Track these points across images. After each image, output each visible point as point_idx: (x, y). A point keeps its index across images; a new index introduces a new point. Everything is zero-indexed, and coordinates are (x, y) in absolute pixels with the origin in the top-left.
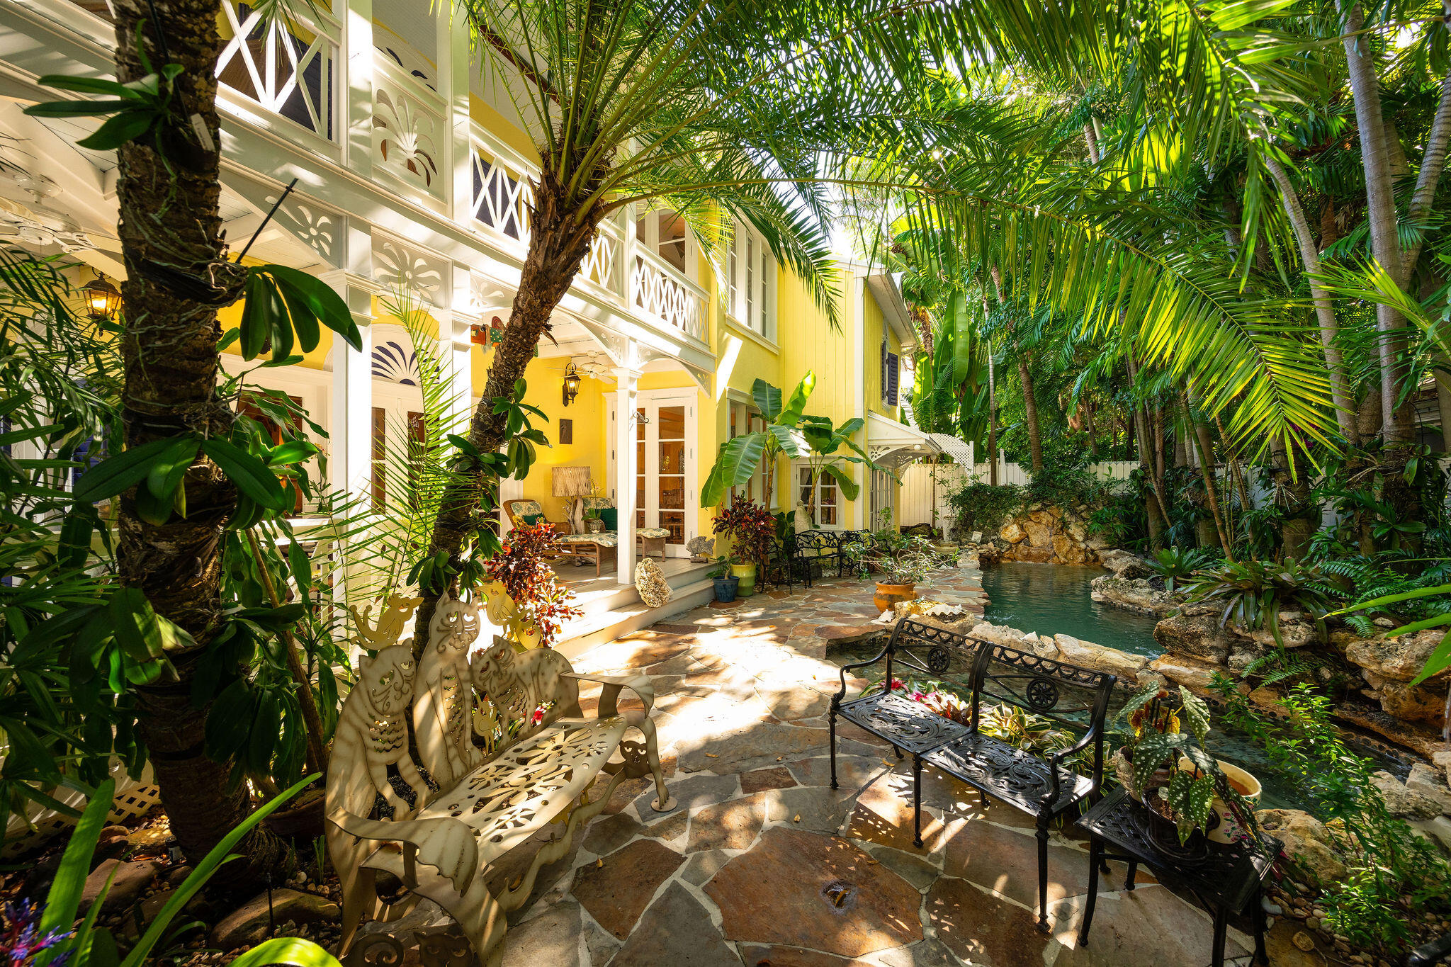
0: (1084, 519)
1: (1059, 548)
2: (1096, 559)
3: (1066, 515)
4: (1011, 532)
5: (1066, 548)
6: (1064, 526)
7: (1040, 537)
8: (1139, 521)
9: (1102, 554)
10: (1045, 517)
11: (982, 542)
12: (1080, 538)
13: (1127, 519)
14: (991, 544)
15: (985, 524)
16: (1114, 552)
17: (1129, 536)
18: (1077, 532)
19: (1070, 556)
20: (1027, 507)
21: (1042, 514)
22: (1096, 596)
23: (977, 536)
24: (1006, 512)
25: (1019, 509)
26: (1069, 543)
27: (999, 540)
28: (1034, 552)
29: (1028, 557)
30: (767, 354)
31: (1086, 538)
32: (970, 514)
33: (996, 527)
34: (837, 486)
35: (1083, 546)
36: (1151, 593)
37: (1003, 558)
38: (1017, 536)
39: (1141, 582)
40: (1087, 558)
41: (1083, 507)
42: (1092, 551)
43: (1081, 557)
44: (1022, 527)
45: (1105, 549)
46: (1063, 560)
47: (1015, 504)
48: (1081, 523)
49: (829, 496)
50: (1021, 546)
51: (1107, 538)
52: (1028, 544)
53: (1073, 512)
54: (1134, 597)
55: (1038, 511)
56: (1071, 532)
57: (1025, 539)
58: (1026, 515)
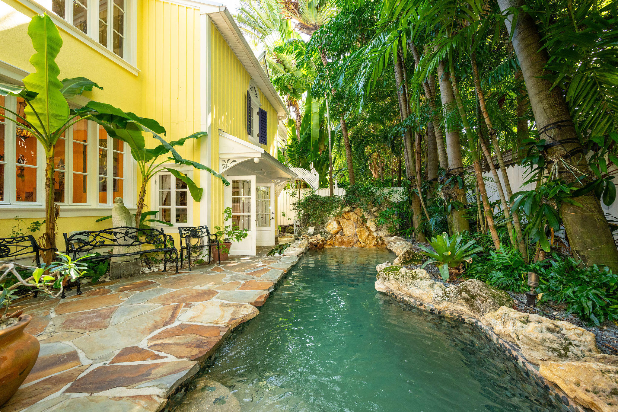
0: (376, 217)
1: (360, 237)
2: (383, 243)
3: (365, 214)
4: (332, 226)
5: (364, 237)
6: (364, 221)
7: (349, 229)
8: (407, 217)
9: (387, 240)
10: (353, 216)
11: (314, 234)
12: (373, 229)
13: (400, 215)
14: (319, 235)
15: (316, 221)
16: (393, 238)
17: (402, 227)
18: (371, 224)
19: (367, 242)
20: (342, 209)
21: (351, 214)
22: (379, 286)
23: (311, 230)
24: (330, 213)
25: (337, 211)
26: (367, 233)
27: (325, 232)
28: (345, 239)
29: (342, 243)
30: (114, 67)
31: (378, 229)
32: (308, 215)
33: (323, 223)
34: (188, 190)
35: (375, 234)
36: (432, 286)
37: (327, 244)
38: (336, 229)
39: (421, 271)
40: (377, 242)
41: (375, 209)
42: (381, 238)
43: (374, 242)
44: (339, 223)
45: (387, 236)
46: (363, 244)
47: (335, 207)
48: (374, 219)
49: (182, 198)
50: (338, 236)
51: (389, 229)
52: (343, 234)
53: (369, 213)
54: (415, 291)
55: (349, 212)
56: (368, 225)
57: (341, 231)
58: (340, 215)
